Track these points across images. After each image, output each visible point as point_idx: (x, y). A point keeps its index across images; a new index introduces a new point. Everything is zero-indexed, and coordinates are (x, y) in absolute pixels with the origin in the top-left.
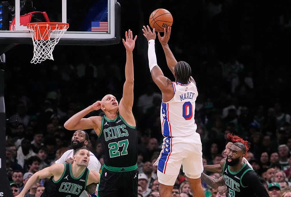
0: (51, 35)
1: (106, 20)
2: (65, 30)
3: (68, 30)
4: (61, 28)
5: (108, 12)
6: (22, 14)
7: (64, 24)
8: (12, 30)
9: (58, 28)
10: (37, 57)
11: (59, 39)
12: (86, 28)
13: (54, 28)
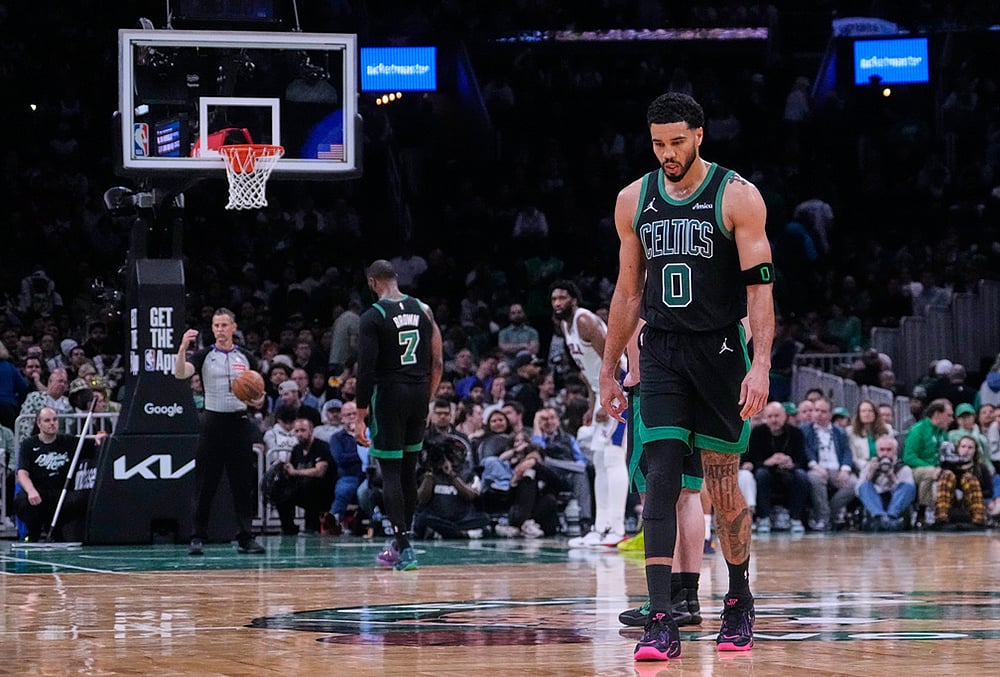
0: (257, 165)
1: (340, 142)
2: (277, 156)
3: (282, 158)
4: (272, 154)
5: (344, 130)
6: (210, 132)
7: (276, 148)
8: (194, 157)
9: (266, 154)
10: (235, 200)
11: (270, 171)
12: (311, 154)
13: (260, 154)
